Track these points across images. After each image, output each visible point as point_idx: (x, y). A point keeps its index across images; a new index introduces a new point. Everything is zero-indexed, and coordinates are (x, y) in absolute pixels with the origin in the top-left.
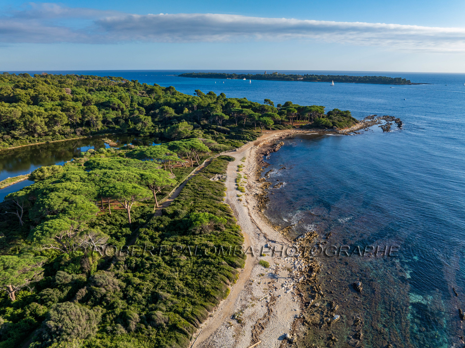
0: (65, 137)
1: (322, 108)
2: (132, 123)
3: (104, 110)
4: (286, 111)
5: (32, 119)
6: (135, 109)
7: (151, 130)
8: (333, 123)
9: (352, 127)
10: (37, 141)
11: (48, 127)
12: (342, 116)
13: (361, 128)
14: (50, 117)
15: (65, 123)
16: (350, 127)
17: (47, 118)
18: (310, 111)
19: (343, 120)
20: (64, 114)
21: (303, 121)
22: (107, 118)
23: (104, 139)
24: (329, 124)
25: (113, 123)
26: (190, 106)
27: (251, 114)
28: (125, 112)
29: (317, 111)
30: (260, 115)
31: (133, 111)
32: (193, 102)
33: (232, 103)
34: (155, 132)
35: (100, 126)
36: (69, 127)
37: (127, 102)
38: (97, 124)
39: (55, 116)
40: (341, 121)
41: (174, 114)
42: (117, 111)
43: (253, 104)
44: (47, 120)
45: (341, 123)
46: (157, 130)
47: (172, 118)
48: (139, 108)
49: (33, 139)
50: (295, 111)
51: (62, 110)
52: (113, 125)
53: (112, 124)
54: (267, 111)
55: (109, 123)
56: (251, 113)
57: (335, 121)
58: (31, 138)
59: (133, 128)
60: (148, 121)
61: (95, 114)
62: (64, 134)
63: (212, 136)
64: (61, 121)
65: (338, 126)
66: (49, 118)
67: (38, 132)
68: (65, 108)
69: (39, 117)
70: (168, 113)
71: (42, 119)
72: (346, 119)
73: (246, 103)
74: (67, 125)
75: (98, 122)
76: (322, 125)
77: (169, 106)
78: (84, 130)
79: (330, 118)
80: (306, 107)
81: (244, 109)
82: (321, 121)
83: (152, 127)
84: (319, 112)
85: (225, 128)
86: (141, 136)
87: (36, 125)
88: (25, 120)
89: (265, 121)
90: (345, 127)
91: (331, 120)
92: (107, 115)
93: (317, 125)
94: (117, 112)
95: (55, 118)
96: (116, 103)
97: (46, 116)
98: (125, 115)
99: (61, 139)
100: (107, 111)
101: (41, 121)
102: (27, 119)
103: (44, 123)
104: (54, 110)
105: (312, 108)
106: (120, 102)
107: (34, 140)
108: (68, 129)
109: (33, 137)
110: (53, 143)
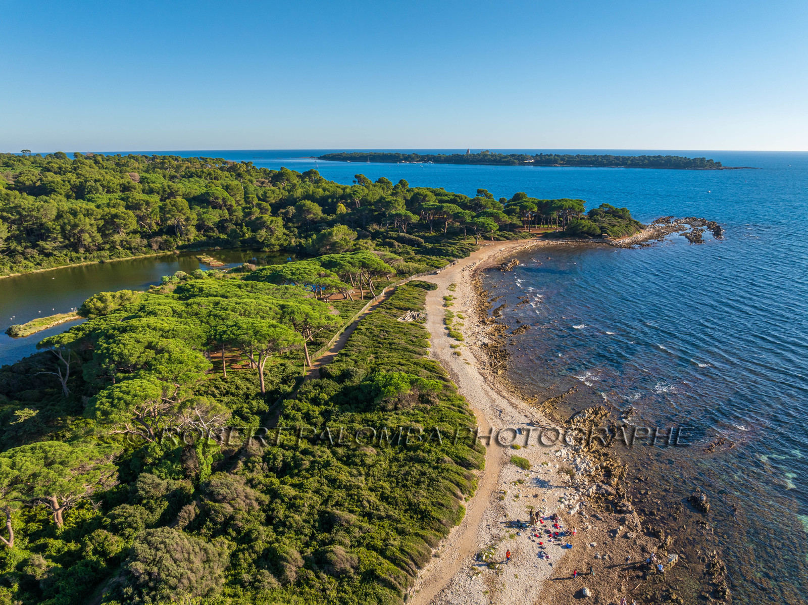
0: (132, 253)
1: (580, 202)
2: (248, 229)
3: (199, 207)
4: (518, 208)
5: (76, 220)
6: (253, 207)
7: (282, 242)
8: (602, 228)
9: (635, 235)
10: (83, 260)
11: (104, 235)
12: (614, 216)
13: (651, 237)
14: (107, 217)
15: (132, 228)
16: (631, 235)
17: (101, 219)
18: (561, 207)
19: (618, 224)
20: (131, 213)
21: (546, 226)
22: (204, 222)
23: (202, 257)
24: (595, 229)
25: (215, 229)
26: (349, 201)
27: (458, 213)
28: (235, 211)
29: (572, 209)
30: (474, 214)
31: (250, 208)
32: (354, 194)
33: (422, 195)
34: (289, 244)
35: (193, 235)
36: (138, 235)
37: (237, 195)
38: (189, 230)
39: (116, 216)
40: (615, 225)
41: (320, 214)
42: (220, 208)
43: (458, 196)
44: (101, 223)
45: (616, 228)
46: (293, 241)
47: (318, 221)
48: (260, 204)
49: (77, 255)
50: (534, 208)
51: (128, 207)
52: (216, 234)
53: (214, 232)
54: (485, 207)
55: (209, 229)
56: (456, 211)
57: (605, 225)
58: (74, 254)
59: (249, 238)
60: (278, 226)
61: (184, 215)
62: (130, 249)
63: (391, 249)
64: (125, 225)
65: (610, 234)
66: (105, 220)
67: (86, 243)
68: (132, 203)
69: (87, 218)
70: (311, 213)
71: (93, 222)
72: (624, 223)
73: (446, 195)
74: (135, 232)
75: (189, 227)
76: (583, 233)
77: (313, 201)
78: (166, 241)
79: (595, 221)
80: (552, 201)
81: (444, 205)
82: (581, 224)
83: (285, 237)
84: (576, 209)
85: (412, 237)
86: (265, 252)
87: (82, 231)
88: (64, 223)
89: (484, 224)
90: (623, 235)
91: (597, 224)
92: (205, 216)
93: (573, 232)
94: (221, 212)
95: (115, 220)
96: (220, 196)
97: (99, 217)
98: (235, 217)
99: (127, 257)
100: (205, 210)
101: (91, 225)
102: (66, 221)
103: (95, 228)
104: (114, 207)
105: (564, 203)
106: (226, 194)
107: (78, 258)
108: (137, 240)
109: (77, 252)
110: (111, 263)
